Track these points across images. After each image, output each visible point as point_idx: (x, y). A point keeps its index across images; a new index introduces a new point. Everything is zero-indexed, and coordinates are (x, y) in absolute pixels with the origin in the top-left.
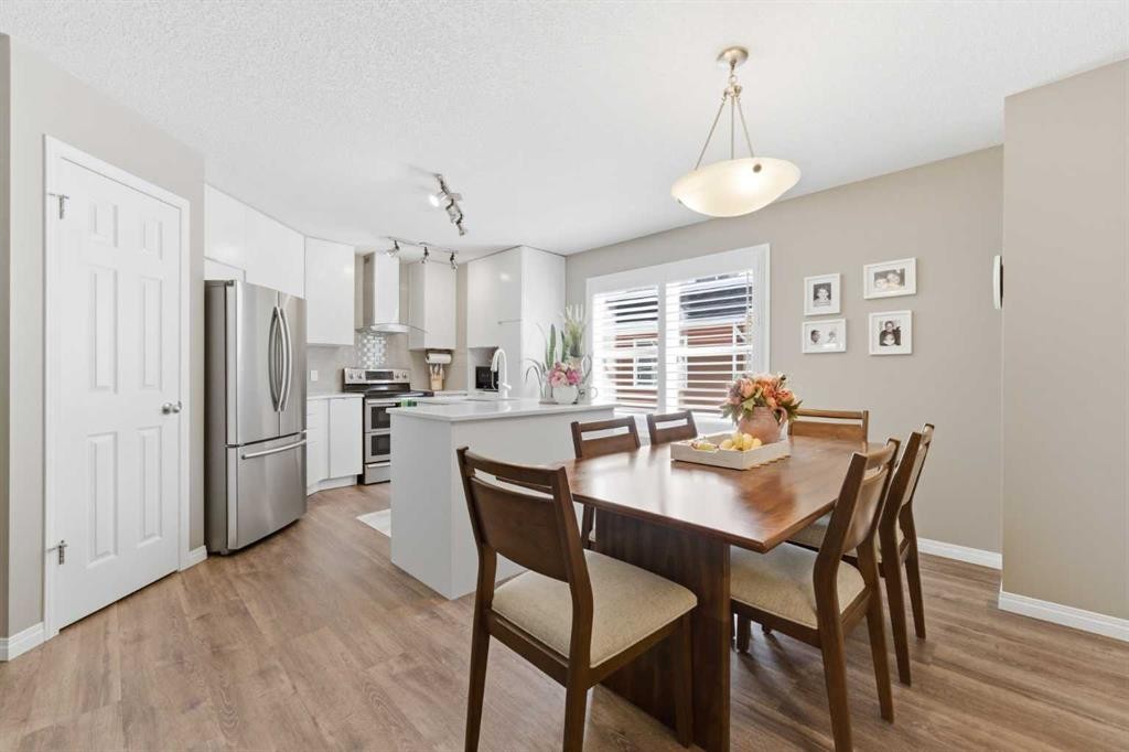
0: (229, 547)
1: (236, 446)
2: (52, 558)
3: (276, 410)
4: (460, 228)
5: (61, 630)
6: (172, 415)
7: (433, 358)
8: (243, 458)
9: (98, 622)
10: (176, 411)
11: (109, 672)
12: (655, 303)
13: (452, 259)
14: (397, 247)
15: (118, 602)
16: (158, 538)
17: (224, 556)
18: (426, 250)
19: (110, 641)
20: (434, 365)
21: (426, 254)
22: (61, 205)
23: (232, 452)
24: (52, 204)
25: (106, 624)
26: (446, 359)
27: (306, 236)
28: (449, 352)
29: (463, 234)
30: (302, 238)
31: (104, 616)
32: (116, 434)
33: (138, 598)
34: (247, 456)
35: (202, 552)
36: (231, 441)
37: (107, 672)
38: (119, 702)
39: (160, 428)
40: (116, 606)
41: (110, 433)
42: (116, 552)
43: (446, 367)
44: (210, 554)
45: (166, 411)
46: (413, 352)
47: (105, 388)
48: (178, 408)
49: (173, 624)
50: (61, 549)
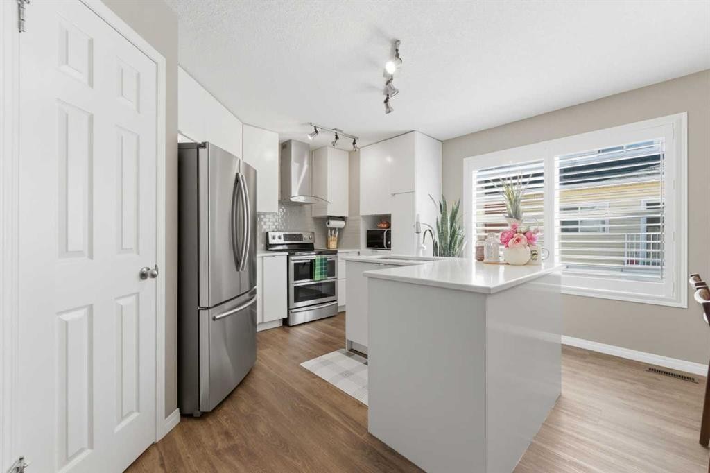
0: (202, 410)
1: (207, 308)
3: (238, 270)
4: (387, 107)
6: (149, 279)
7: (333, 223)
8: (214, 319)
10: (154, 276)
12: (541, 174)
13: (354, 143)
14: (317, 132)
16: (136, 414)
17: (197, 418)
18: (336, 135)
20: (332, 229)
21: (337, 138)
23: (204, 314)
26: (341, 224)
27: (243, 124)
28: (342, 218)
29: (390, 112)
30: (241, 123)
34: (218, 317)
35: (175, 416)
36: (203, 303)
39: (138, 294)
41: (85, 307)
42: (91, 447)
43: (340, 230)
44: (184, 416)
45: (143, 276)
46: (315, 219)
47: (80, 253)
48: (156, 273)
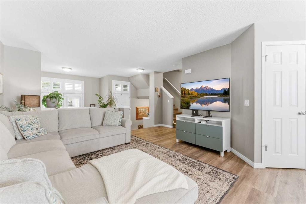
2: (264, 148)
5: (266, 168)
6: (302, 115)
9: (275, 171)
11: (275, 187)
15: (282, 168)
19: (277, 178)
22: (266, 58)
24: (264, 58)
25: (277, 173)
31: (278, 170)
32: (281, 119)
33: (289, 170)
37: (274, 187)
38: (275, 198)
39: (297, 119)
40: (281, 170)
42: (281, 154)
45: (300, 114)
47: (278, 106)
49: (299, 186)
50: (266, 147)
